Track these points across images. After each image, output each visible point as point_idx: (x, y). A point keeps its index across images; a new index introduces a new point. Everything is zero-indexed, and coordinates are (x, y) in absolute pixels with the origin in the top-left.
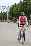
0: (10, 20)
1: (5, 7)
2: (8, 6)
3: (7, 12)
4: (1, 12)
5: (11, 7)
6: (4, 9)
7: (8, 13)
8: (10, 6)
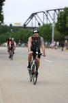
0: (58, 43)
1: (48, 11)
2: (55, 10)
3: (51, 24)
4: (39, 24)
5: (61, 13)
6: (46, 17)
7: (54, 25)
8: (59, 10)
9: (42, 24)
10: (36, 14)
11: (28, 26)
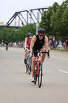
1: (31, 11)
2: (39, 10)
3: (35, 24)
4: (22, 23)
5: (45, 13)
7: (38, 25)
8: (43, 9)
9: (25, 24)
10: (20, 13)
11: (11, 25)
